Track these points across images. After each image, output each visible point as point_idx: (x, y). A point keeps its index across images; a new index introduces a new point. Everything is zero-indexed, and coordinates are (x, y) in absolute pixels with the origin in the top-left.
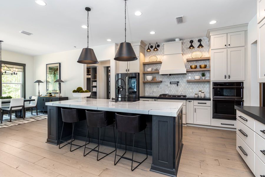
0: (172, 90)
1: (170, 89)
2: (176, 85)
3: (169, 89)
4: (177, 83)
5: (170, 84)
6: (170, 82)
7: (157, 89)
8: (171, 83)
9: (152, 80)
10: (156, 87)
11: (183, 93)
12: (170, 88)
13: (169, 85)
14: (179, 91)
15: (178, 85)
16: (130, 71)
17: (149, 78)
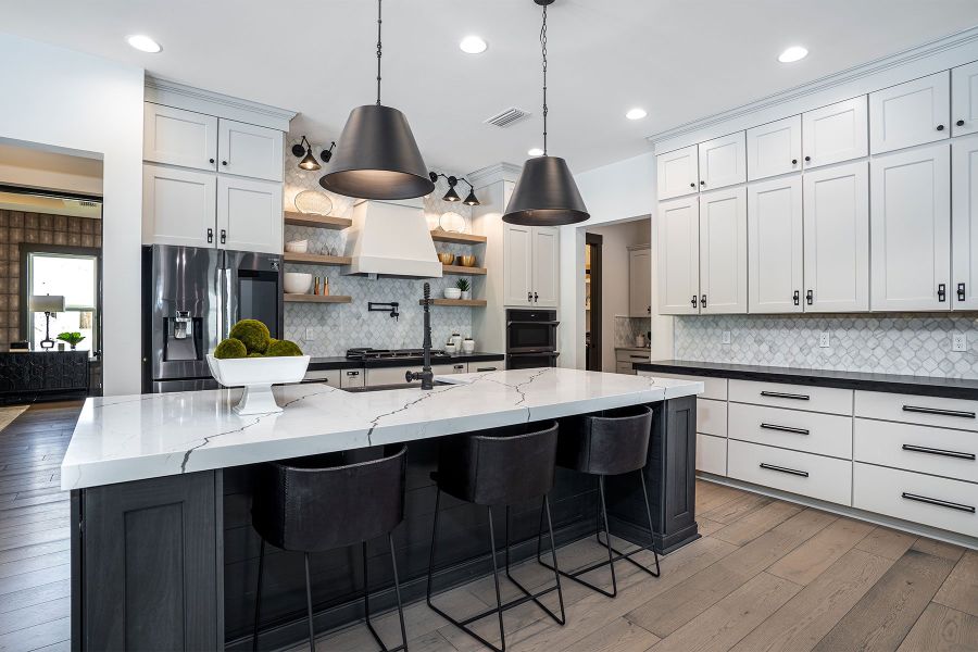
0: (376, 334)
1: (369, 332)
2: (388, 314)
3: (365, 328)
4: (390, 307)
5: (370, 309)
6: (370, 304)
7: (319, 328)
8: (373, 307)
9: (309, 292)
10: (315, 321)
11: (407, 341)
12: (369, 325)
13: (365, 313)
14: (397, 335)
15: (394, 314)
16: (233, 244)
17: (299, 282)
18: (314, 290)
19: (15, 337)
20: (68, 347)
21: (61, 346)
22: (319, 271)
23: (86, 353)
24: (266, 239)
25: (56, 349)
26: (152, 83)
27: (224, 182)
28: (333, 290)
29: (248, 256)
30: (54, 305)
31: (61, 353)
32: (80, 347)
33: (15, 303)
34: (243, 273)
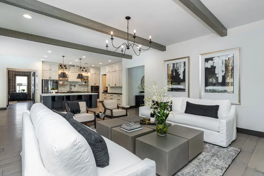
0: (72, 89)
14: (75, 89)
15: (75, 87)
16: (52, 79)
17: (61, 83)
18: (63, 84)
19: (14, 90)
20: (23, 92)
21: (22, 92)
22: (64, 81)
23: (26, 93)
24: (56, 78)
25: (21, 92)
26: (43, 61)
27: (51, 72)
28: (66, 83)
29: (54, 80)
30: (20, 85)
31: (22, 93)
32: (25, 92)
33: (14, 84)
34: (53, 82)
